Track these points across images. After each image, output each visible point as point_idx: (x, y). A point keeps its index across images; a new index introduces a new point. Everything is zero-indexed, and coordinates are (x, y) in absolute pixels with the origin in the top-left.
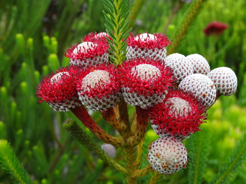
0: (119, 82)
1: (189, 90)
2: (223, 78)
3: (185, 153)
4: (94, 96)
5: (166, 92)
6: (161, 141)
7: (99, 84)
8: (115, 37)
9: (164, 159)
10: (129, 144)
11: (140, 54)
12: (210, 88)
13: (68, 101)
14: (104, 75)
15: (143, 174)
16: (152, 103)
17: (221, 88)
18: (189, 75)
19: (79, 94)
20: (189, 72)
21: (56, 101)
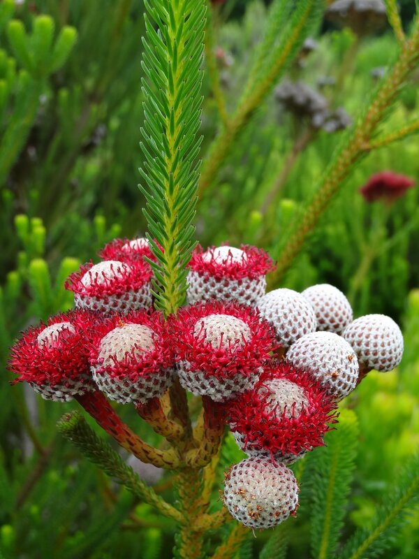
0: (170, 350)
1: (305, 364)
2: (376, 337)
3: (294, 489)
4: (123, 377)
5: (261, 370)
6: (248, 466)
7: (133, 352)
8: (166, 258)
9: (252, 501)
10: (188, 465)
11: (213, 288)
12: (347, 361)
13: (72, 383)
14: (142, 334)
15: (215, 524)
16: (233, 392)
17: (371, 357)
18: (307, 332)
19: (93, 369)
20: (307, 326)
21: (47, 382)
